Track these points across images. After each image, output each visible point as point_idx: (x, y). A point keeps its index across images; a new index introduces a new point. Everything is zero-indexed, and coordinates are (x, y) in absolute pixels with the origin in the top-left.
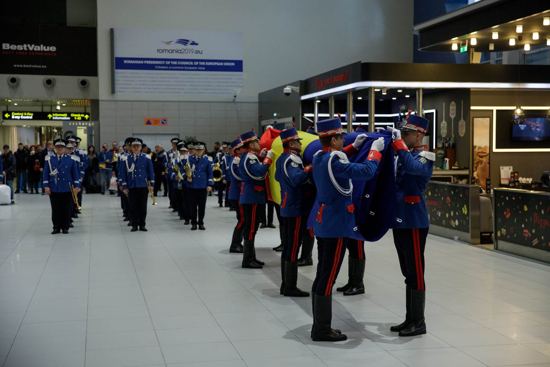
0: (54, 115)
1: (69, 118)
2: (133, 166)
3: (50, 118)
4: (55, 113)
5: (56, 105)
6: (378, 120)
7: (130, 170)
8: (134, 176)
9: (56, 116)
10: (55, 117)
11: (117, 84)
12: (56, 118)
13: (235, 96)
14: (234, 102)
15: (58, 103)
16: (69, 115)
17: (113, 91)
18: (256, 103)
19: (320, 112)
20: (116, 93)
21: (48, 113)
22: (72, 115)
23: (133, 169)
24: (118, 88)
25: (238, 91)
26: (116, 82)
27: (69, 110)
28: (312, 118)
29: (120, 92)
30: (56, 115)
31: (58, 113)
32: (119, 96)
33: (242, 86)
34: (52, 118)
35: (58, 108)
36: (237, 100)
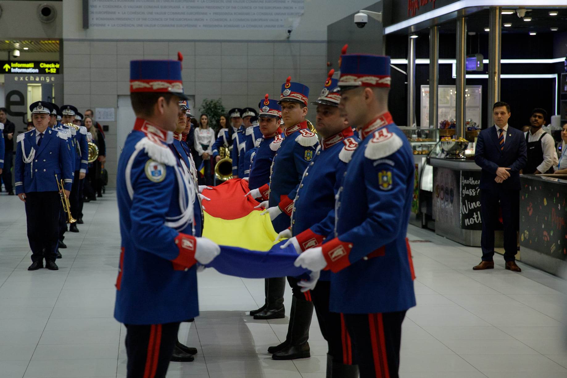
0: (13, 65)
1: (37, 71)
2: (33, 152)
3: (7, 70)
4: (14, 62)
5: (15, 49)
6: (506, 69)
7: (28, 160)
8: (34, 170)
9: (16, 68)
10: (14, 68)
11: (93, 13)
12: (17, 70)
13: (289, 32)
14: (288, 40)
15: (17, 45)
16: (37, 65)
17: (86, 24)
18: (322, 42)
19: (418, 55)
20: (91, 28)
21: (4, 63)
22: (42, 65)
23: (33, 157)
24: (93, 18)
25: (296, 23)
26: (91, 9)
27: (37, 57)
28: (404, 67)
29: (97, 25)
30: (17, 65)
31: (20, 62)
32: (95, 32)
33: (303, 14)
34: (10, 70)
35: (17, 53)
36: (293, 37)
